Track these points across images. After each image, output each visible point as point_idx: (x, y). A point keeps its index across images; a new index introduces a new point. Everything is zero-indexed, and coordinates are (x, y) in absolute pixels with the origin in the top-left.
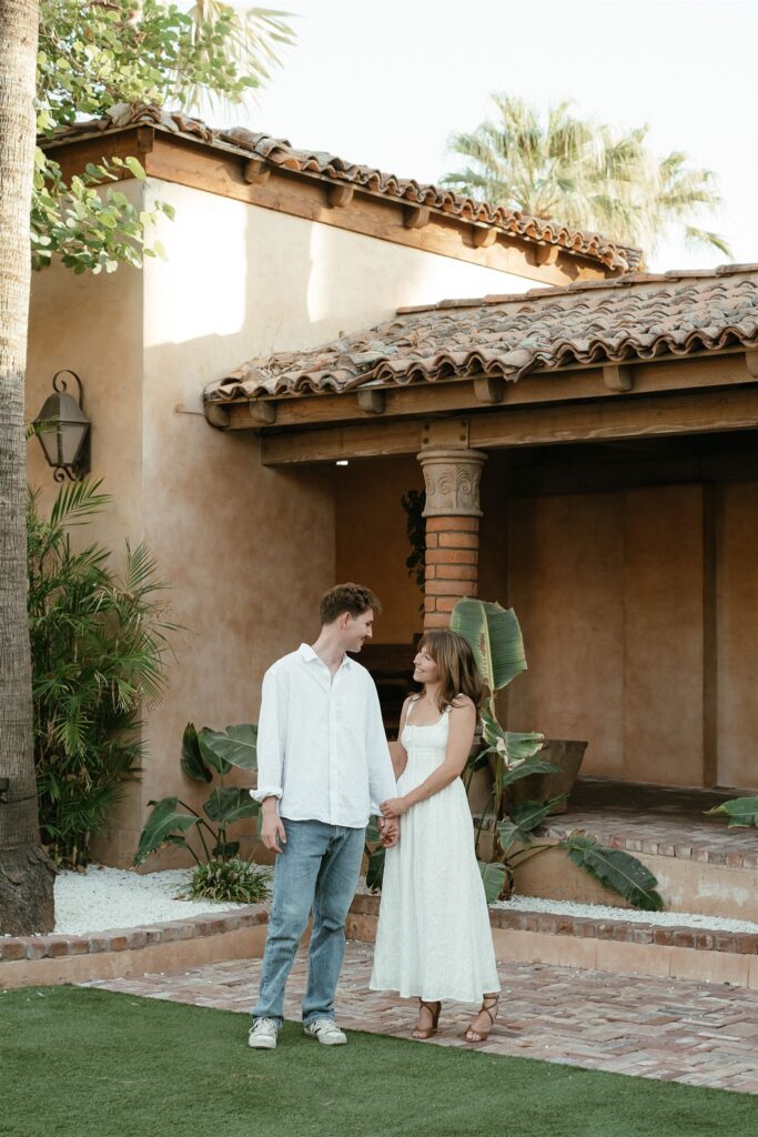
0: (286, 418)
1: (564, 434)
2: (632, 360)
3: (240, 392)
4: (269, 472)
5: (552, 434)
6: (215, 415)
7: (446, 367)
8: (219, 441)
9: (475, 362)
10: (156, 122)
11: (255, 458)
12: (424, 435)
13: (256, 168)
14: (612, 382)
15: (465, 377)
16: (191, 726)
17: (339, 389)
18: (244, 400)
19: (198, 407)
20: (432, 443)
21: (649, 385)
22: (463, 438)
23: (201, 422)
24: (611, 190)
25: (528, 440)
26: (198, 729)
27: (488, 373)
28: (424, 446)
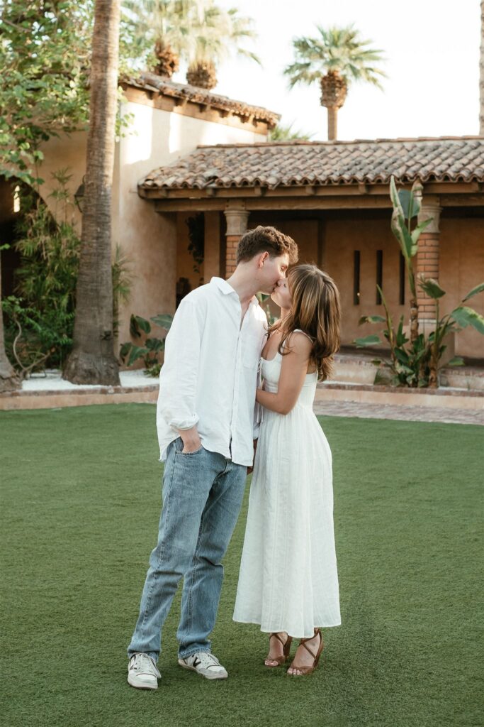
0: (172, 196)
1: (284, 207)
2: (317, 185)
3: (155, 185)
4: (156, 215)
5: (279, 206)
6: (143, 193)
7: (245, 182)
8: (141, 202)
9: (257, 182)
10: (129, 80)
11: (152, 209)
12: (227, 204)
13: (156, 95)
14: (309, 192)
15: (253, 186)
16: (133, 315)
17: (200, 188)
18: (155, 188)
19: (135, 189)
20: (230, 207)
21: (322, 193)
22: (243, 206)
23: (137, 196)
24: (205, 32)
25: (270, 208)
26: (135, 316)
27: (262, 185)
28: (226, 208)
